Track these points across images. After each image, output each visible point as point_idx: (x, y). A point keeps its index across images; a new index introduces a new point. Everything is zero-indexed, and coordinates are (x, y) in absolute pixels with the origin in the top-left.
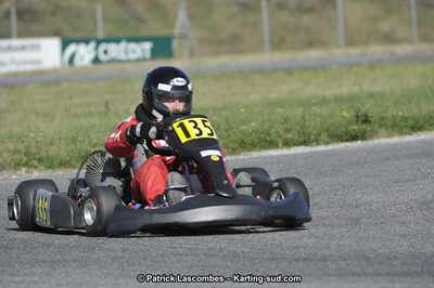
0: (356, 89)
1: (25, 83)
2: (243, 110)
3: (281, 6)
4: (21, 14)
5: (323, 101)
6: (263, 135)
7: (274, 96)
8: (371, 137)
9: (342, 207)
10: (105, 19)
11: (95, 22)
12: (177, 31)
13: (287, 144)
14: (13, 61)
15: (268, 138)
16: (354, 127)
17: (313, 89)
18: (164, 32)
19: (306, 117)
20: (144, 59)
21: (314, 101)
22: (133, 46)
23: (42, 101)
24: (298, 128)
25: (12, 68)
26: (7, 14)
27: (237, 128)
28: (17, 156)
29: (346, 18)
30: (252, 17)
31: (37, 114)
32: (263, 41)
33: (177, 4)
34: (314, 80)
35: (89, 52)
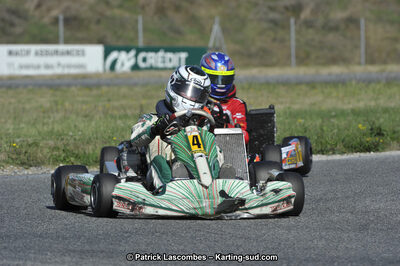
0: (373, 104)
1: (69, 85)
3: (309, 24)
4: (67, 21)
5: (342, 114)
7: (296, 107)
8: (384, 149)
10: (145, 30)
11: (137, 32)
12: (211, 44)
14: (59, 65)
16: (368, 139)
17: (332, 101)
18: (200, 44)
19: (325, 128)
21: (333, 114)
22: (169, 55)
23: (83, 102)
25: (58, 71)
26: (56, 21)
28: (55, 153)
29: (367, 38)
30: (281, 33)
31: (77, 114)
32: (289, 57)
33: (212, 18)
34: (334, 94)
35: (129, 60)
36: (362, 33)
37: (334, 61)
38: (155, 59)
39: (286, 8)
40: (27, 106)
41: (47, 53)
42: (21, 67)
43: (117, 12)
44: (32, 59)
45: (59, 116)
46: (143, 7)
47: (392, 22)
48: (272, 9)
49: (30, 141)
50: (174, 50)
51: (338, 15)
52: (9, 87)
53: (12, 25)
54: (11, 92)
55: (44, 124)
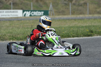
0: (90, 24)
1: (14, 20)
2: (63, 28)
3: (74, 4)
4: (13, 4)
5: (83, 27)
6: (67, 34)
7: (71, 25)
8: (93, 36)
9: (85, 52)
10: (33, 6)
12: (50, 9)
13: (73, 37)
14: (11, 15)
15: (69, 35)
16: (89, 33)
17: (80, 24)
18: (47, 9)
19: (78, 31)
21: (80, 27)
22: (39, 12)
23: (17, 24)
24: (76, 33)
25: (11, 16)
26: (10, 4)
27: (62, 33)
28: (10, 37)
29: (89, 8)
30: (67, 7)
31: (16, 27)
32: (69, 13)
33: (50, 3)
34: (81, 22)
35: (29, 13)
36: (88, 7)
37: (81, 14)
38: (35, 13)
40: (3, 25)
41: (8, 12)
42: (2, 15)
43: (26, 1)
44: (4, 14)
45: (11, 28)
47: (95, 4)
48: (65, 1)
49: (4, 34)
50: (40, 11)
51: (82, 2)
55: (7, 30)
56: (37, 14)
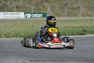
0: (83, 25)
1: (17, 21)
2: (60, 28)
3: (69, 8)
4: (17, 7)
5: (77, 27)
6: (64, 33)
7: (66, 26)
8: (86, 35)
9: (79, 48)
10: (33, 9)
11: (31, 10)
12: (48, 12)
13: (69, 35)
14: (14, 17)
15: (65, 34)
16: (82, 32)
17: (75, 24)
18: (45, 12)
19: (73, 30)
20: (41, 17)
21: (75, 27)
22: (39, 15)
23: (20, 24)
24: (71, 32)
25: (14, 18)
26: (14, 7)
28: (14, 35)
29: (82, 11)
30: (63, 10)
31: (19, 27)
32: (65, 15)
33: (48, 7)
35: (30, 16)
37: (75, 16)
39: (64, 5)
40: (8, 25)
41: (12, 14)
42: (6, 17)
43: (27, 5)
44: (9, 15)
45: (14, 27)
46: (33, 4)
47: (87, 8)
48: (61, 5)
49: (8, 32)
50: (40, 13)
51: (76, 6)
52: (4, 21)
53: (4, 8)
54: (4, 22)
55: (11, 29)
56: (37, 16)
